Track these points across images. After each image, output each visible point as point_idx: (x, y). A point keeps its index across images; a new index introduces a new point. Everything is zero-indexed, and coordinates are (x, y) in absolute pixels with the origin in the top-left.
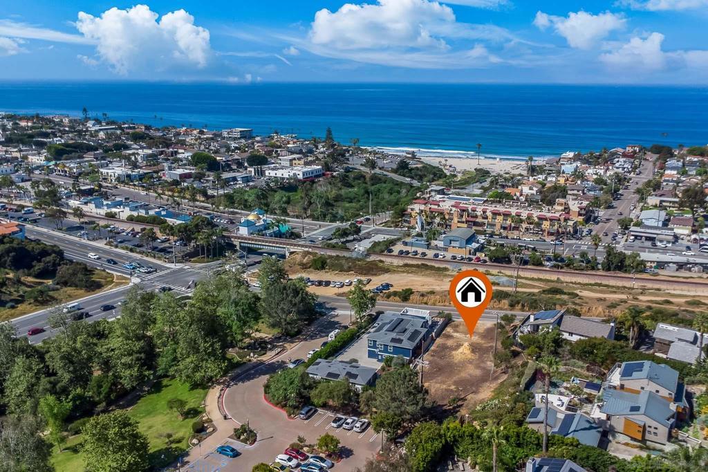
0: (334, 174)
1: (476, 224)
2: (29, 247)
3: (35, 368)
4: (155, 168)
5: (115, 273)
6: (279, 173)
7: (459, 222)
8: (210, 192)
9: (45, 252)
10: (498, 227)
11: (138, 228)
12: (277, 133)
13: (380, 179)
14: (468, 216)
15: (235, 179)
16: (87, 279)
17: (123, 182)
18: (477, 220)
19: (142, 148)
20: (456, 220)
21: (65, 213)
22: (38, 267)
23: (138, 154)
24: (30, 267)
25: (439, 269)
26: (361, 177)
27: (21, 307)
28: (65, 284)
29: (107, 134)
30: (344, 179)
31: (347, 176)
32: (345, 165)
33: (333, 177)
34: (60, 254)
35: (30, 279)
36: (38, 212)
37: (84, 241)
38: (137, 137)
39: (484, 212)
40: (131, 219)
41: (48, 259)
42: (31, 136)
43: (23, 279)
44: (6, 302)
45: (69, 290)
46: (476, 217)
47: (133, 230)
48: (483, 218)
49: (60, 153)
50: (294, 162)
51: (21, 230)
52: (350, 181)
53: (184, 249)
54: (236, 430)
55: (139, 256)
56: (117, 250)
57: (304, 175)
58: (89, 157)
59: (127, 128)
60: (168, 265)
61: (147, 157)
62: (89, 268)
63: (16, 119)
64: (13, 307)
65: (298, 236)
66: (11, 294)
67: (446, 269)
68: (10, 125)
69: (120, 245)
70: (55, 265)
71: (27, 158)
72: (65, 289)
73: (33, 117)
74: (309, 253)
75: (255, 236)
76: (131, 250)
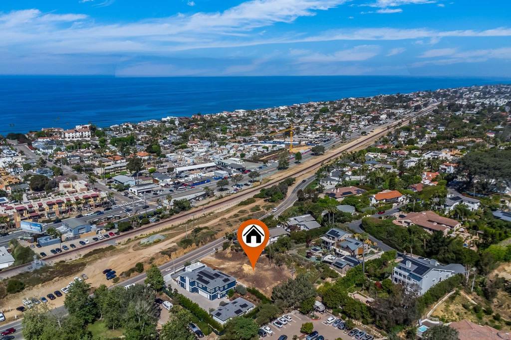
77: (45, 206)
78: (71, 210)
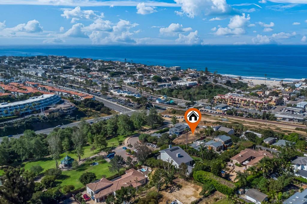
0: (201, 84)
1: (235, 103)
2: (95, 102)
3: (88, 128)
4: (140, 81)
5: (117, 111)
6: (181, 84)
7: (230, 102)
8: (154, 89)
9: (99, 104)
10: (242, 104)
11: (127, 99)
12: (189, 68)
13: (218, 87)
14: (233, 101)
15: (165, 85)
16: (108, 111)
17: (129, 85)
18: (236, 102)
19: (140, 73)
20: (229, 102)
21: (107, 94)
22: (97, 107)
23: (137, 76)
24: (94, 107)
25: (209, 115)
26: (211, 86)
27: (90, 117)
28: (102, 113)
29: (130, 68)
30: (204, 86)
31: (206, 86)
32: (206, 81)
33: (201, 85)
34: (103, 105)
35: (94, 111)
36: (101, 93)
37: (111, 102)
38: (139, 70)
39: (238, 99)
40: (126, 97)
41: (99, 106)
42: (106, 69)
43: (92, 110)
44: (87, 116)
45: (103, 114)
46: (236, 101)
47: (125, 100)
48: (238, 102)
49: (113, 75)
50: (188, 80)
51: (94, 98)
52: (206, 87)
53: (137, 105)
54: (128, 145)
55: (125, 107)
56: (119, 105)
57: (189, 84)
58: (122, 76)
59: (137, 66)
60: (132, 110)
61: (140, 76)
62: (110, 109)
63: (104, 62)
64: (88, 117)
65: (176, 104)
66: (89, 114)
67: (211, 116)
68: (101, 64)
69: (121, 104)
70: (101, 107)
71: (103, 76)
72: (102, 114)
73: (109, 61)
74: (172, 109)
75: (160, 104)
76: (123, 105)
77: (240, 100)
78: (249, 105)
